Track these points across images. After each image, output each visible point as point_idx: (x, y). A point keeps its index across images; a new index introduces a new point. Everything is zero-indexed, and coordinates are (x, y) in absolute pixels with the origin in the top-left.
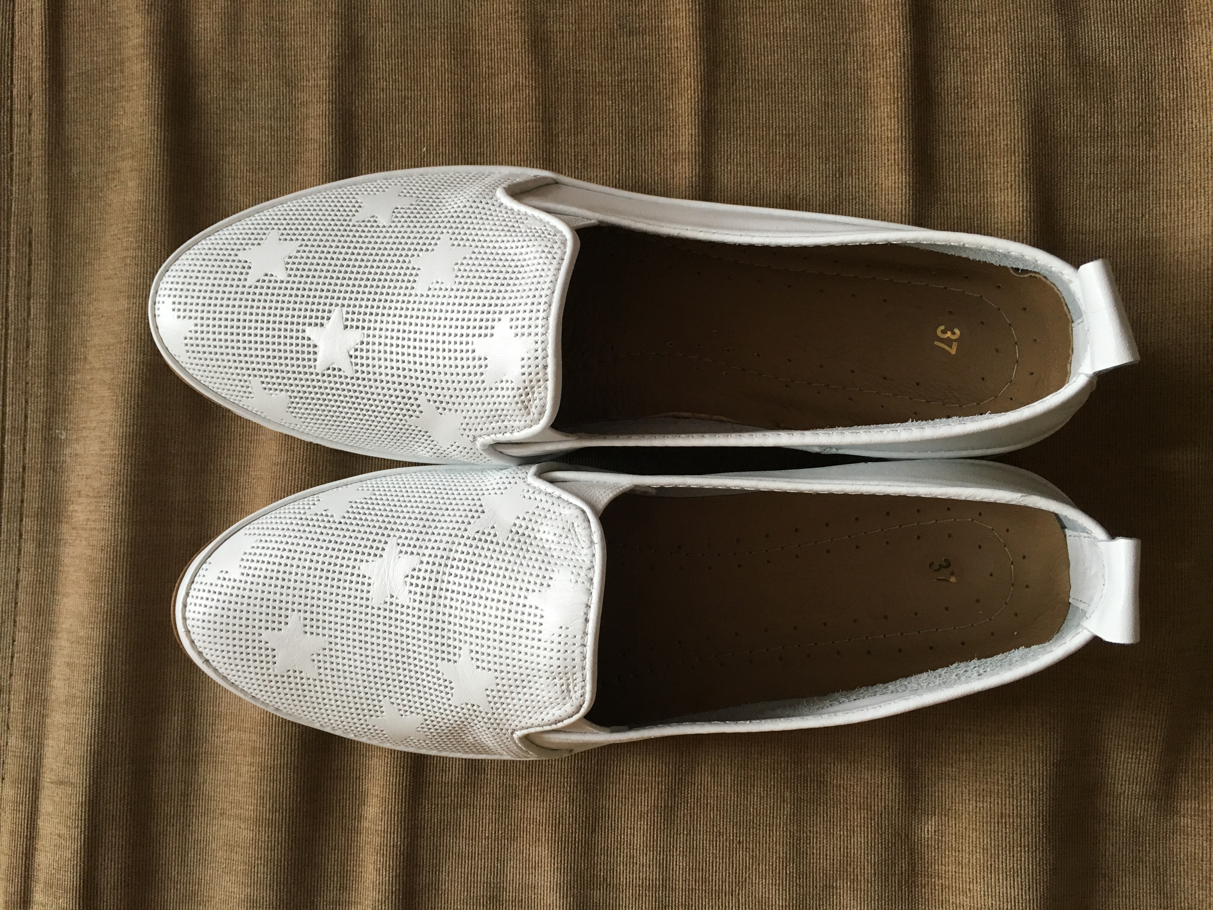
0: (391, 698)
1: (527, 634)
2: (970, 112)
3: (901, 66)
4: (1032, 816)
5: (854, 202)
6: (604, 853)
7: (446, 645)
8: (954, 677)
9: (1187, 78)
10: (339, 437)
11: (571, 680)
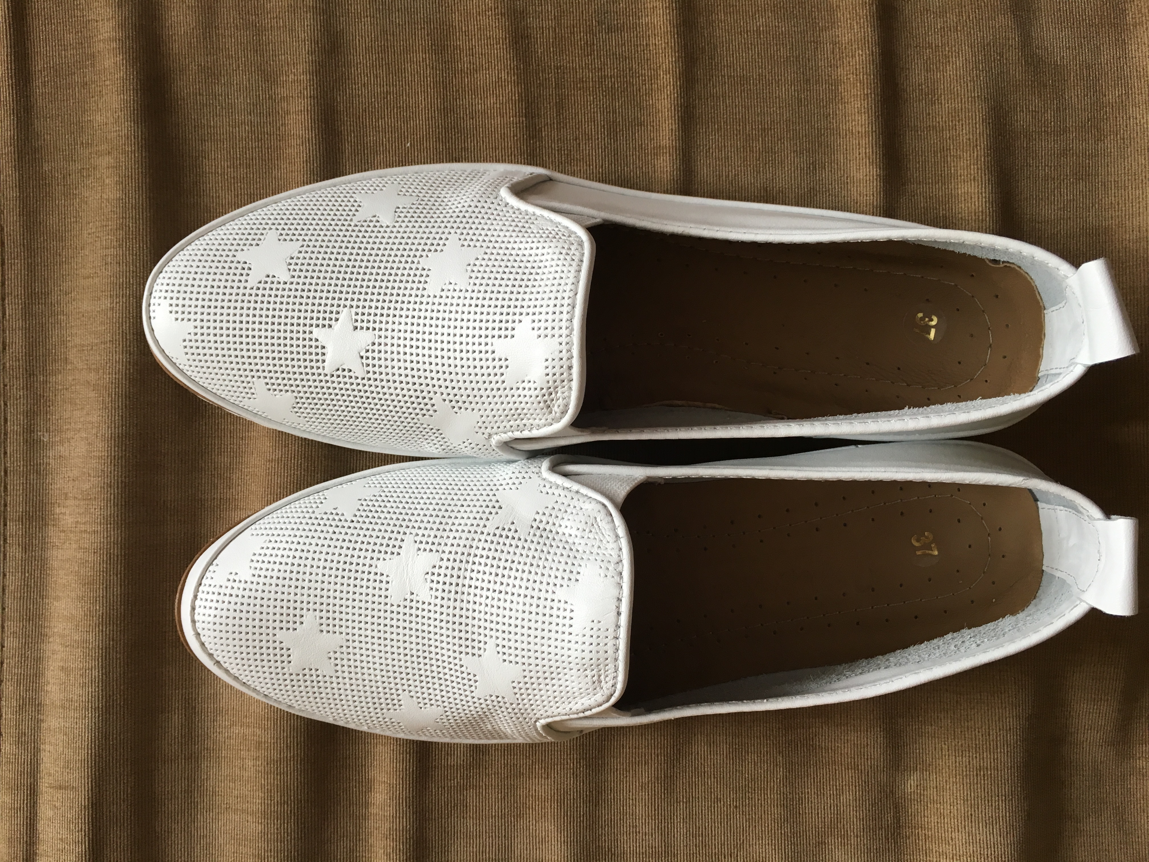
0: (410, 691)
1: (557, 628)
2: (934, 107)
3: (869, 64)
4: (1008, 767)
5: (828, 194)
6: (608, 825)
7: (470, 640)
8: (952, 647)
9: (1131, 76)
10: (343, 435)
11: (602, 671)
